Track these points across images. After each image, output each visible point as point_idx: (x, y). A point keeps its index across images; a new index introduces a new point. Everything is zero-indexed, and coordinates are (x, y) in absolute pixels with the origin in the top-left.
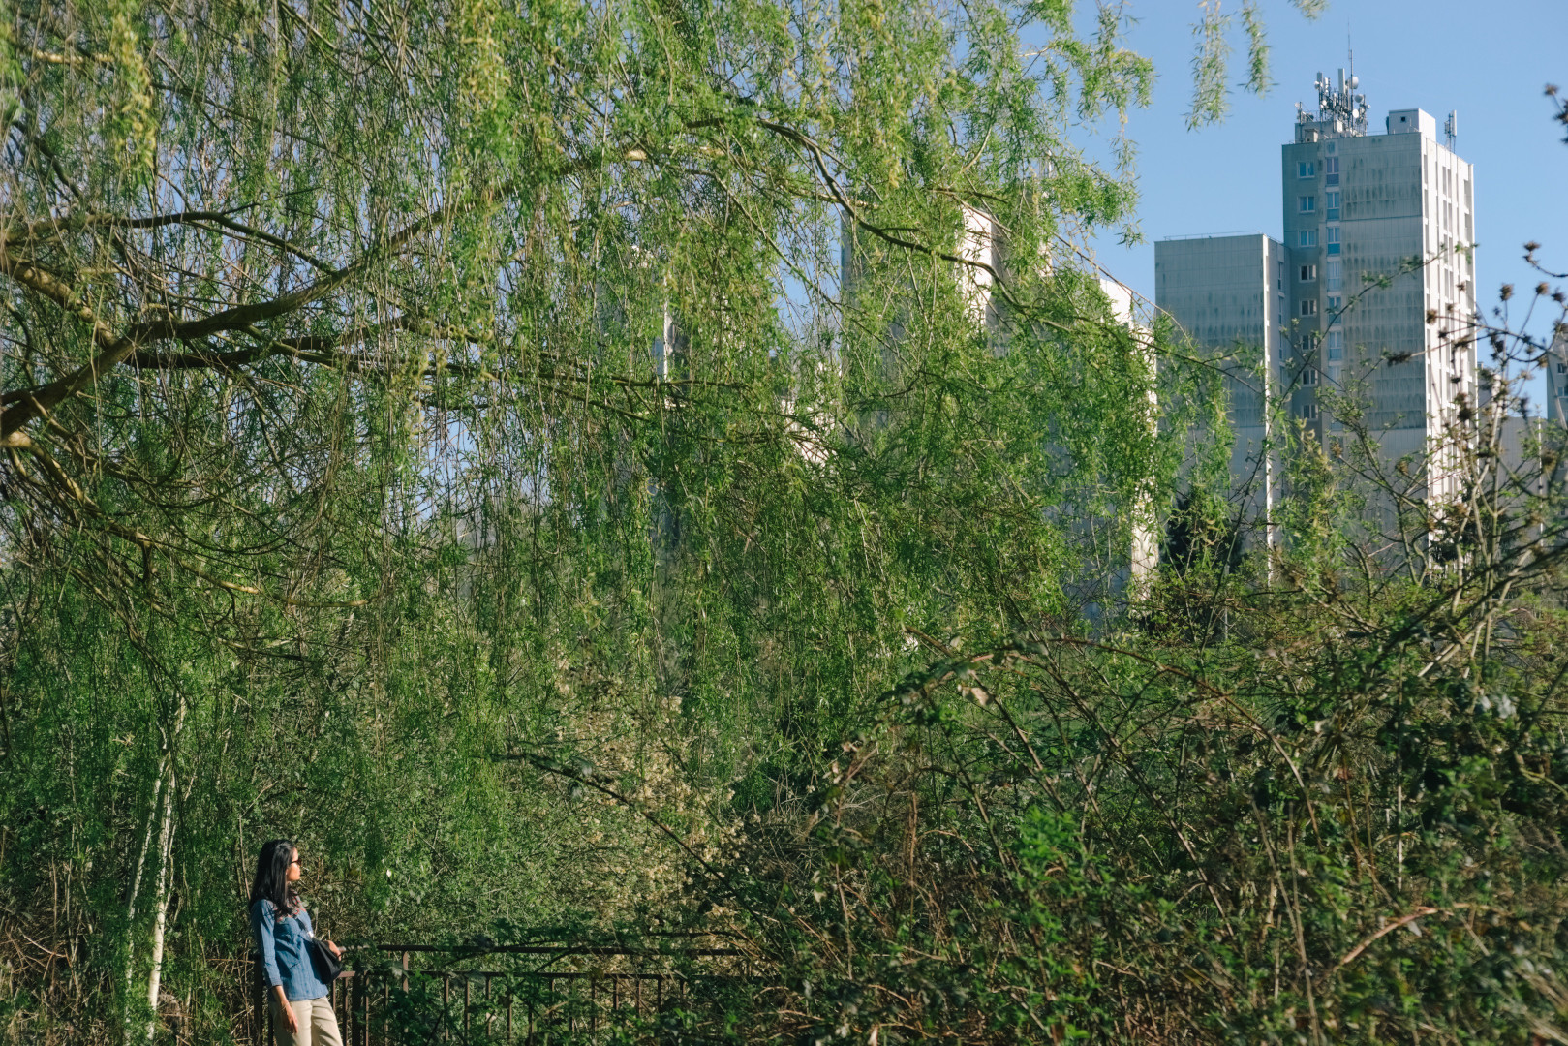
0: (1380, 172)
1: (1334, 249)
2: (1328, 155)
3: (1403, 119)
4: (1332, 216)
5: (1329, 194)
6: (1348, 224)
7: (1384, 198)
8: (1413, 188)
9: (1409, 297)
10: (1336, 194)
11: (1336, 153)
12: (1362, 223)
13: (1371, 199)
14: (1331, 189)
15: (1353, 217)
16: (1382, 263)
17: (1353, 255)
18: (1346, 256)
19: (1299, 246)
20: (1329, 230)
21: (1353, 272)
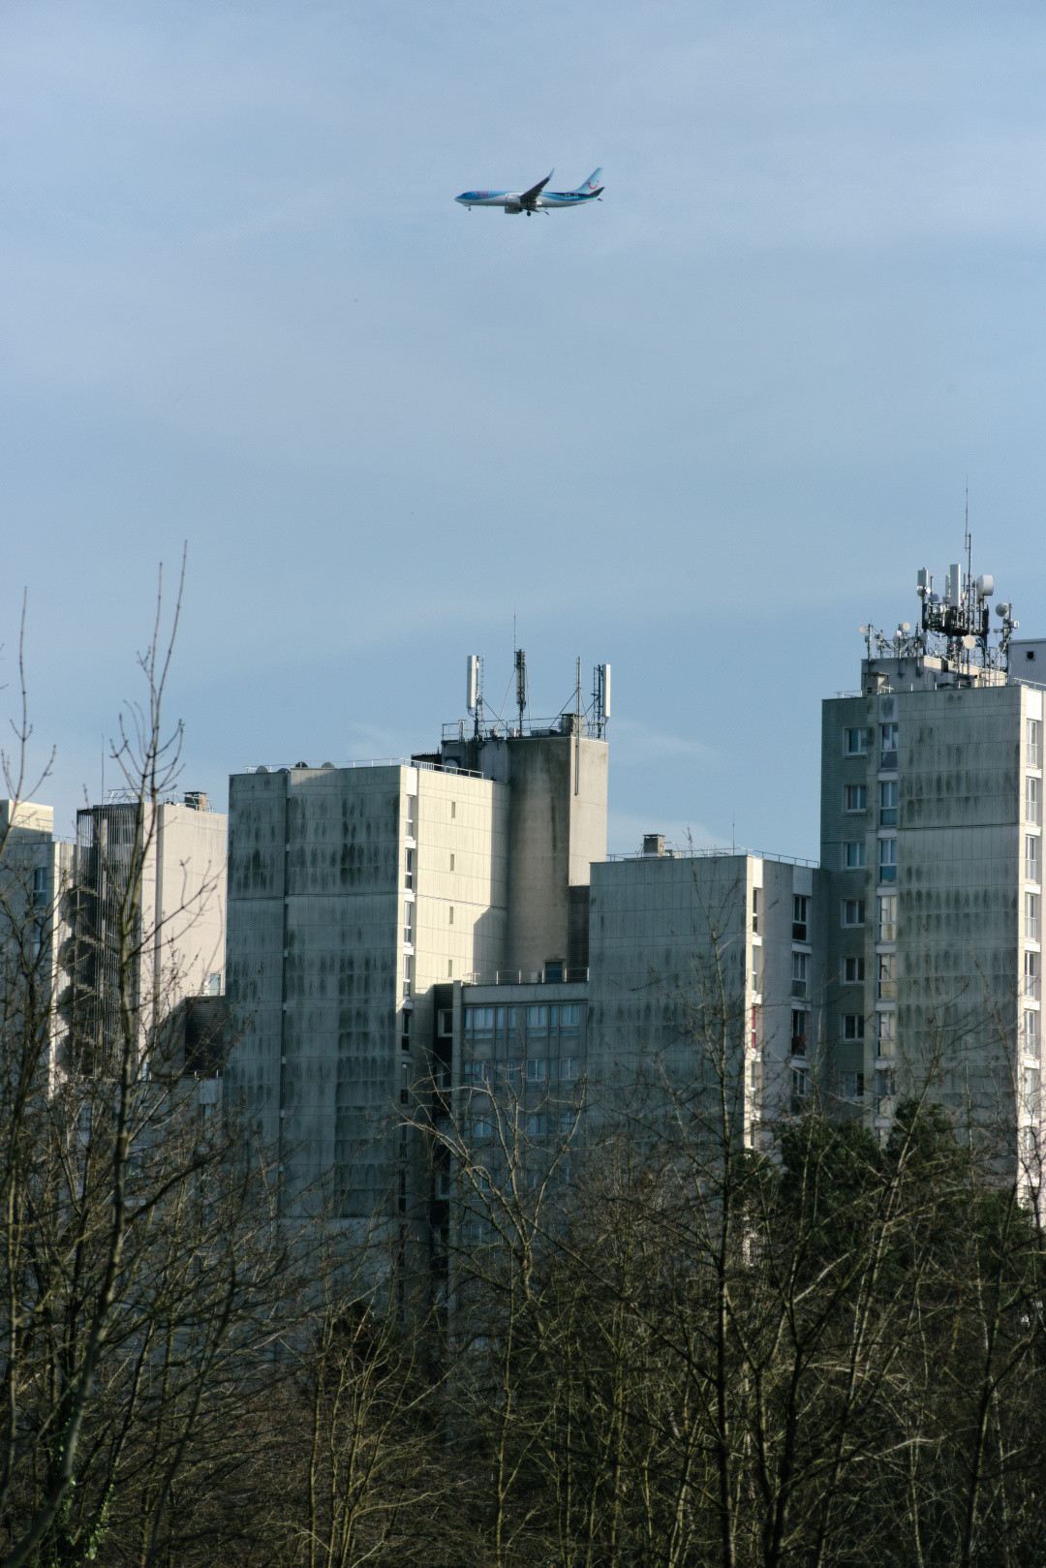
0: (958, 750)
1: (886, 874)
2: (883, 720)
3: (1030, 655)
4: (884, 821)
5: (883, 784)
6: (909, 834)
7: (963, 793)
8: (1007, 777)
9: (995, 957)
10: (894, 783)
11: (894, 718)
12: (929, 834)
13: (944, 795)
14: (884, 776)
15: (918, 822)
16: (957, 900)
17: (915, 886)
18: (905, 887)
19: (844, 866)
20: (882, 842)
21: (914, 914)
